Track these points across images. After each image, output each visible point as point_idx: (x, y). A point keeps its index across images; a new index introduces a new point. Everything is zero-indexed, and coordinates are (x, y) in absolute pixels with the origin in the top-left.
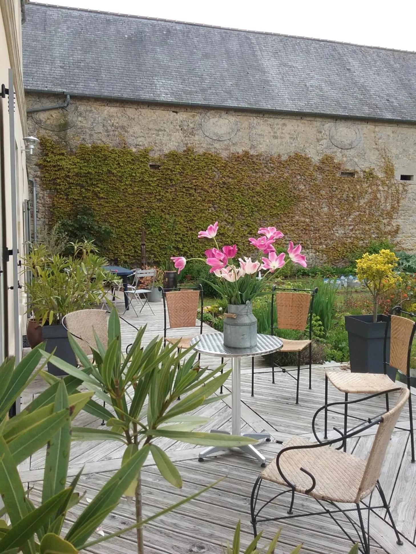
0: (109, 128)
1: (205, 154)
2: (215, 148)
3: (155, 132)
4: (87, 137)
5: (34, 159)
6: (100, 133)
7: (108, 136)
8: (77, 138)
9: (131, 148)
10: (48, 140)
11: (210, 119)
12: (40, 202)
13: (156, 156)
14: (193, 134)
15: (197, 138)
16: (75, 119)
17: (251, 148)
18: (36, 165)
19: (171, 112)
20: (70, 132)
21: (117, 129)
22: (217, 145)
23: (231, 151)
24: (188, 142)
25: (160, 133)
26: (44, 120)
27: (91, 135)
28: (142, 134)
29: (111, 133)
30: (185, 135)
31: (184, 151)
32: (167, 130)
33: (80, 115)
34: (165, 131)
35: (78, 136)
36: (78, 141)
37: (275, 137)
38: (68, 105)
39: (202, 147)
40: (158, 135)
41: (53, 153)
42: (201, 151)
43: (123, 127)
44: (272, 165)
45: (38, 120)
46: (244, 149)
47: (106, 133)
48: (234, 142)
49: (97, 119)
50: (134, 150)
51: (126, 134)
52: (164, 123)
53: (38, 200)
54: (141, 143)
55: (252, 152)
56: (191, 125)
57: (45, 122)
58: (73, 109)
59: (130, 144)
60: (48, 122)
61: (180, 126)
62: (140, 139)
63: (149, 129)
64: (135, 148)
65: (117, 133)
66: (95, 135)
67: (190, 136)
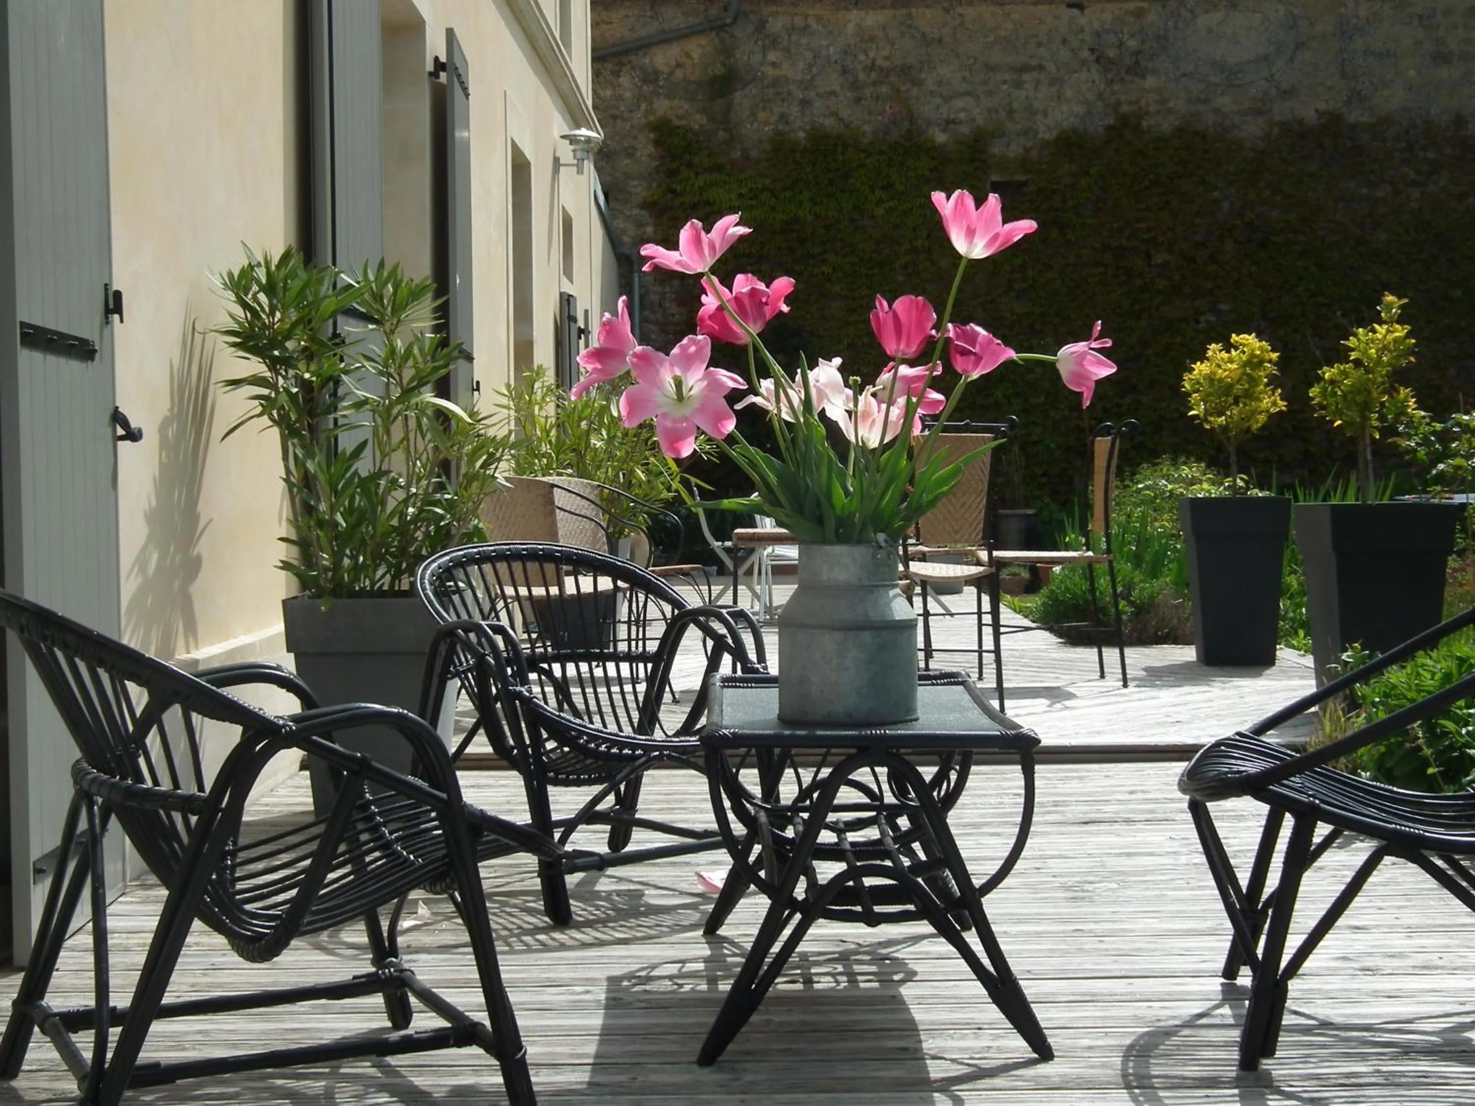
0: (862, 76)
1: (1180, 131)
2: (1217, 111)
3: (1007, 77)
4: (794, 110)
5: (639, 189)
6: (833, 93)
7: (858, 100)
8: (762, 116)
9: (931, 132)
10: (679, 127)
11: (1195, 17)
12: (652, 317)
13: (1014, 150)
14: (1137, 70)
15: (1150, 82)
16: (756, 59)
17: (1348, 103)
18: (644, 206)
19: (1063, 7)
20: (742, 99)
21: (887, 76)
22: (1224, 102)
23: (1277, 118)
24: (1123, 98)
25: (1026, 77)
26: (666, 70)
27: (805, 103)
28: (965, 87)
29: (868, 92)
30: (1110, 76)
31: (1109, 128)
32: (1051, 67)
33: (774, 42)
34: (1041, 68)
35: (764, 109)
36: (767, 123)
37: (1441, 58)
38: (735, 19)
39: (1170, 111)
40: (1018, 85)
41: (690, 165)
42: (1167, 126)
43: (905, 71)
44: (1431, 155)
45: (650, 70)
46: (1322, 106)
47: (849, 94)
48: (1284, 86)
49: (824, 53)
50: (941, 138)
51: (915, 91)
52: (1039, 45)
53: (647, 313)
54: (962, 116)
55: (1355, 116)
56: (1132, 44)
57: (671, 74)
58: (750, 29)
59: (929, 124)
60: (679, 74)
61: (1092, 50)
62: (959, 103)
63: (990, 68)
64: (944, 130)
65: (884, 89)
66: (818, 104)
67: (1128, 78)
